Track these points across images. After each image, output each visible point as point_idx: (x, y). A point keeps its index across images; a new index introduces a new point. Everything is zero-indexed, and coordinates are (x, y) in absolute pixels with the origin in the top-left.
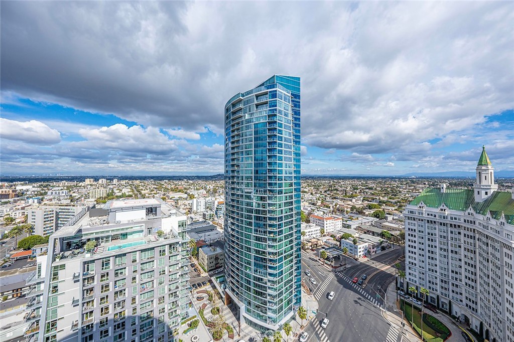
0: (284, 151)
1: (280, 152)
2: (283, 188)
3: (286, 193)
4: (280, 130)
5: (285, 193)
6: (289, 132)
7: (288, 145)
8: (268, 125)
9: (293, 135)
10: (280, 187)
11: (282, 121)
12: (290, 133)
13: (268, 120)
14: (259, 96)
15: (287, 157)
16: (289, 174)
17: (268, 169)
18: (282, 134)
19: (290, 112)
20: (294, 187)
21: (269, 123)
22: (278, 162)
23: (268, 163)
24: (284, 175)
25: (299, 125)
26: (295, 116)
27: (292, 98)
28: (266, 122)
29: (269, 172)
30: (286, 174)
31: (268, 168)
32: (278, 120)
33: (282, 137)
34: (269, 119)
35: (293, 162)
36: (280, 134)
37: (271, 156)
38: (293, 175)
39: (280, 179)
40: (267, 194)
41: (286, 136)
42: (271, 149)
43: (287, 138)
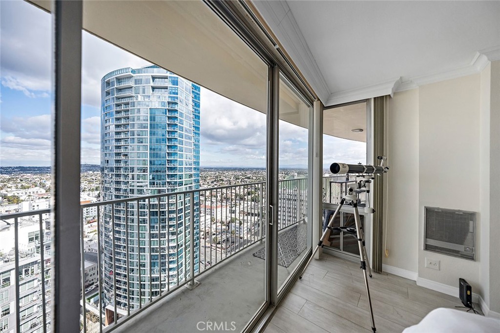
0: (185, 141)
1: (181, 143)
2: (183, 180)
3: (186, 185)
4: (181, 120)
5: (185, 185)
6: (190, 123)
7: (188, 135)
8: (167, 113)
9: (193, 126)
10: (181, 179)
11: (183, 111)
12: (190, 124)
13: (167, 107)
14: (156, 78)
15: (188, 148)
16: (189, 165)
17: (168, 160)
18: (183, 124)
19: (191, 102)
20: (193, 178)
21: (169, 111)
22: (178, 152)
23: (168, 153)
24: (184, 166)
25: (199, 117)
26: (195, 108)
27: (192, 88)
28: (166, 109)
29: (168, 163)
30: (187, 165)
31: (167, 159)
32: (179, 109)
33: (183, 127)
34: (169, 107)
35: (193, 153)
36: (181, 124)
37: (171, 146)
38: (193, 166)
39: (181, 170)
40: (165, 187)
41: (187, 127)
42: (171, 139)
43: (188, 129)
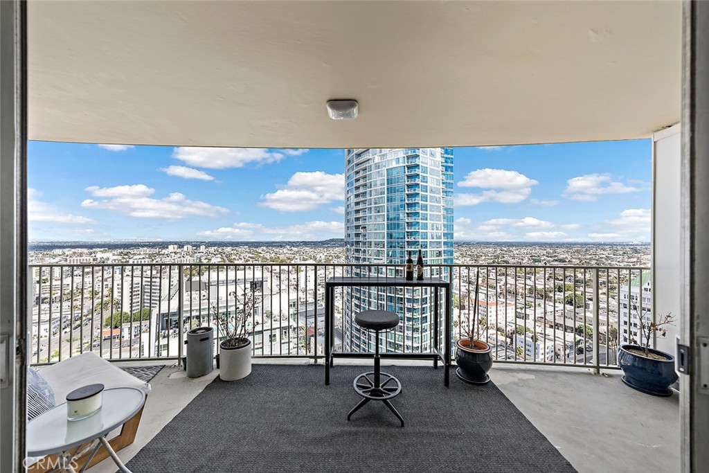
0: (430, 205)
1: (425, 207)
2: (428, 259)
4: (424, 177)
6: (437, 180)
7: (435, 197)
8: (406, 171)
9: (443, 183)
11: (427, 164)
13: (406, 164)
15: (434, 215)
16: (437, 238)
17: (407, 232)
18: (427, 182)
20: (443, 257)
21: (409, 167)
22: (420, 221)
23: (407, 223)
24: (429, 240)
25: (451, 169)
26: (446, 156)
28: (404, 167)
29: (408, 235)
30: (433, 238)
31: (407, 230)
32: (422, 162)
33: (427, 186)
34: (408, 163)
35: (442, 222)
36: (424, 182)
37: (411, 213)
38: (443, 240)
39: (424, 245)
41: (432, 185)
42: (411, 204)
43: (435, 188)
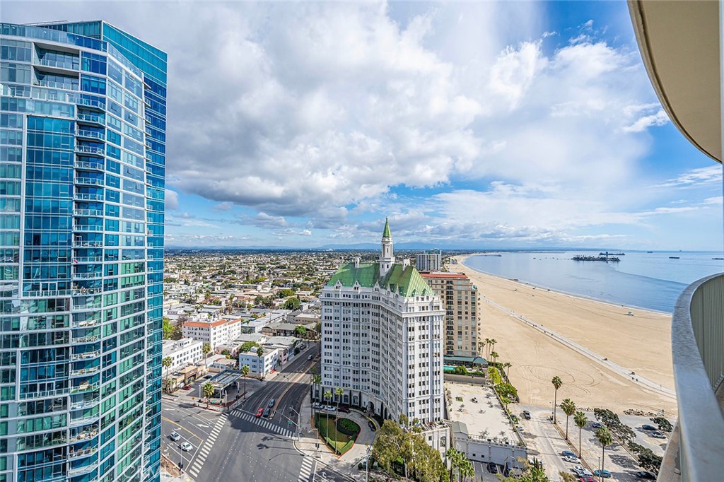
0: (124, 194)
1: (114, 196)
2: (120, 276)
3: (128, 286)
4: (113, 149)
5: (123, 287)
6: (137, 158)
7: (134, 183)
8: (76, 129)
9: (147, 165)
10: (111, 274)
11: (120, 130)
12: (139, 160)
13: (76, 118)
14: (49, 51)
15: (131, 209)
16: (136, 244)
17: (76, 234)
18: (119, 158)
19: (141, 115)
20: (147, 272)
21: (81, 126)
22: (105, 217)
23: (76, 218)
24: (121, 246)
25: (163, 148)
26: (154, 127)
27: (146, 87)
28: (73, 122)
29: (77, 239)
30: (129, 244)
31: (75, 230)
32: (109, 124)
33: (119, 165)
34: (80, 117)
35: (145, 220)
36: (113, 156)
37: (87, 203)
38: (146, 247)
39: (112, 255)
40: (69, 293)
41: (129, 165)
42: (86, 187)
43: (133, 169)
